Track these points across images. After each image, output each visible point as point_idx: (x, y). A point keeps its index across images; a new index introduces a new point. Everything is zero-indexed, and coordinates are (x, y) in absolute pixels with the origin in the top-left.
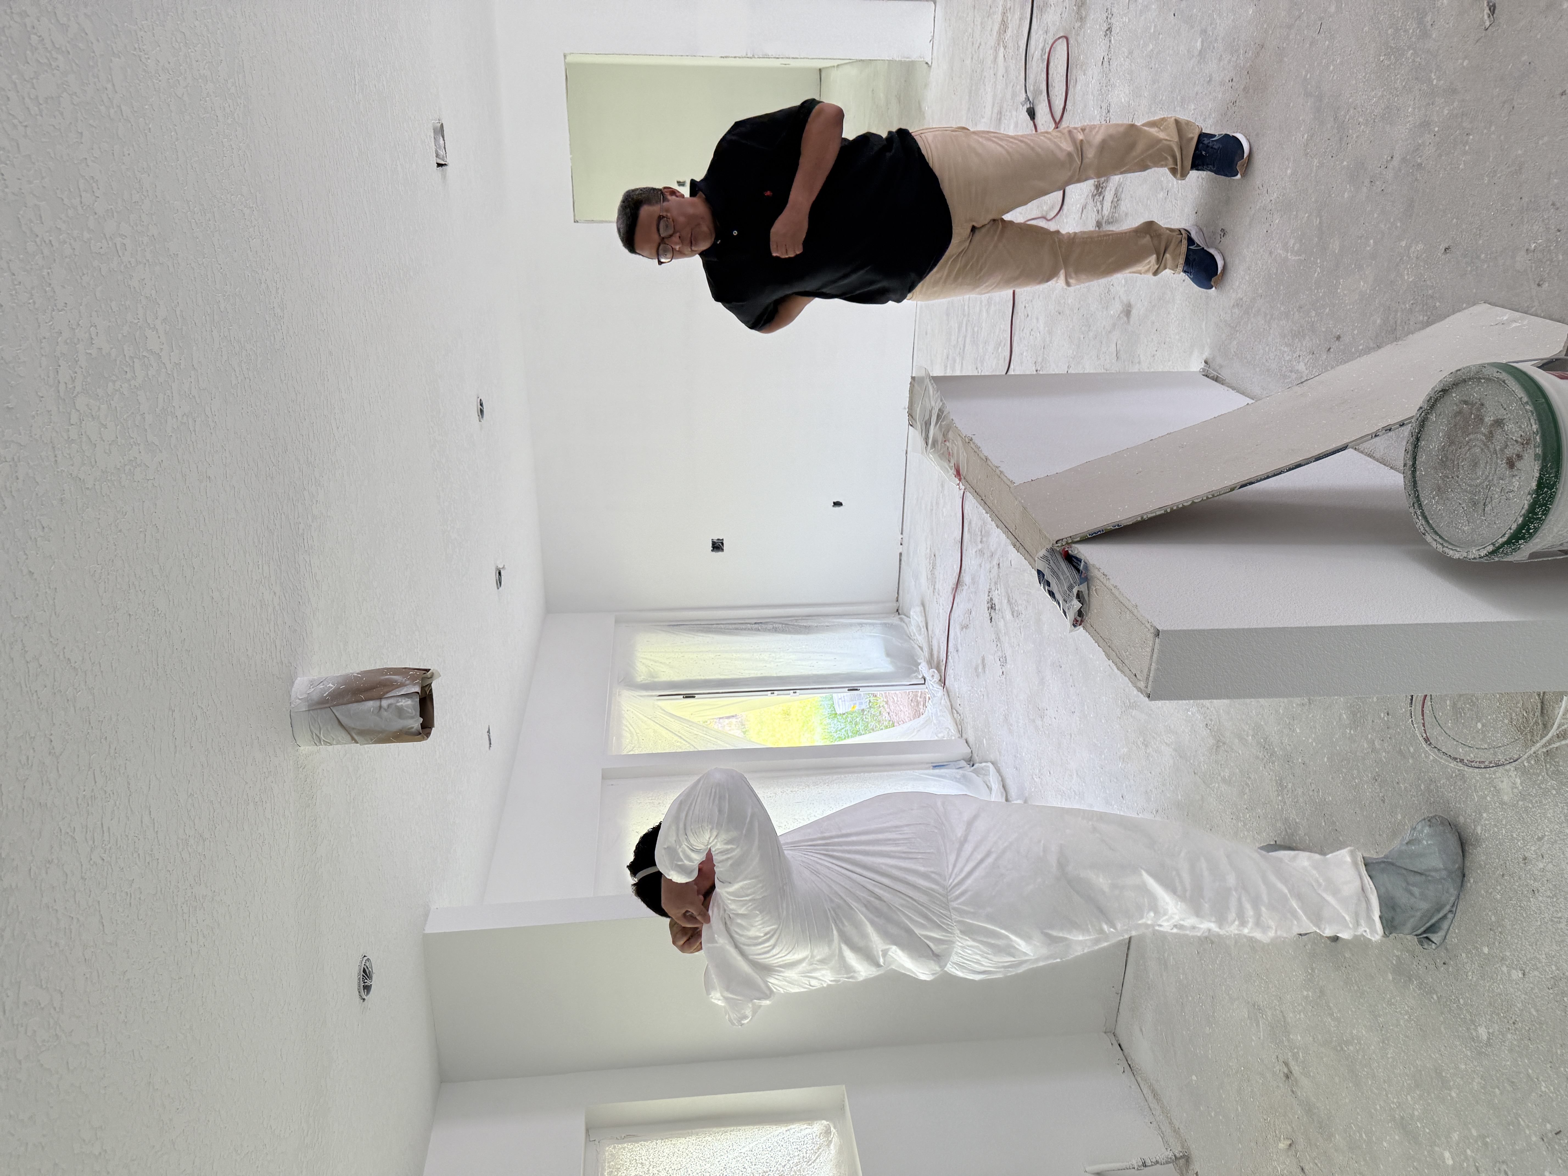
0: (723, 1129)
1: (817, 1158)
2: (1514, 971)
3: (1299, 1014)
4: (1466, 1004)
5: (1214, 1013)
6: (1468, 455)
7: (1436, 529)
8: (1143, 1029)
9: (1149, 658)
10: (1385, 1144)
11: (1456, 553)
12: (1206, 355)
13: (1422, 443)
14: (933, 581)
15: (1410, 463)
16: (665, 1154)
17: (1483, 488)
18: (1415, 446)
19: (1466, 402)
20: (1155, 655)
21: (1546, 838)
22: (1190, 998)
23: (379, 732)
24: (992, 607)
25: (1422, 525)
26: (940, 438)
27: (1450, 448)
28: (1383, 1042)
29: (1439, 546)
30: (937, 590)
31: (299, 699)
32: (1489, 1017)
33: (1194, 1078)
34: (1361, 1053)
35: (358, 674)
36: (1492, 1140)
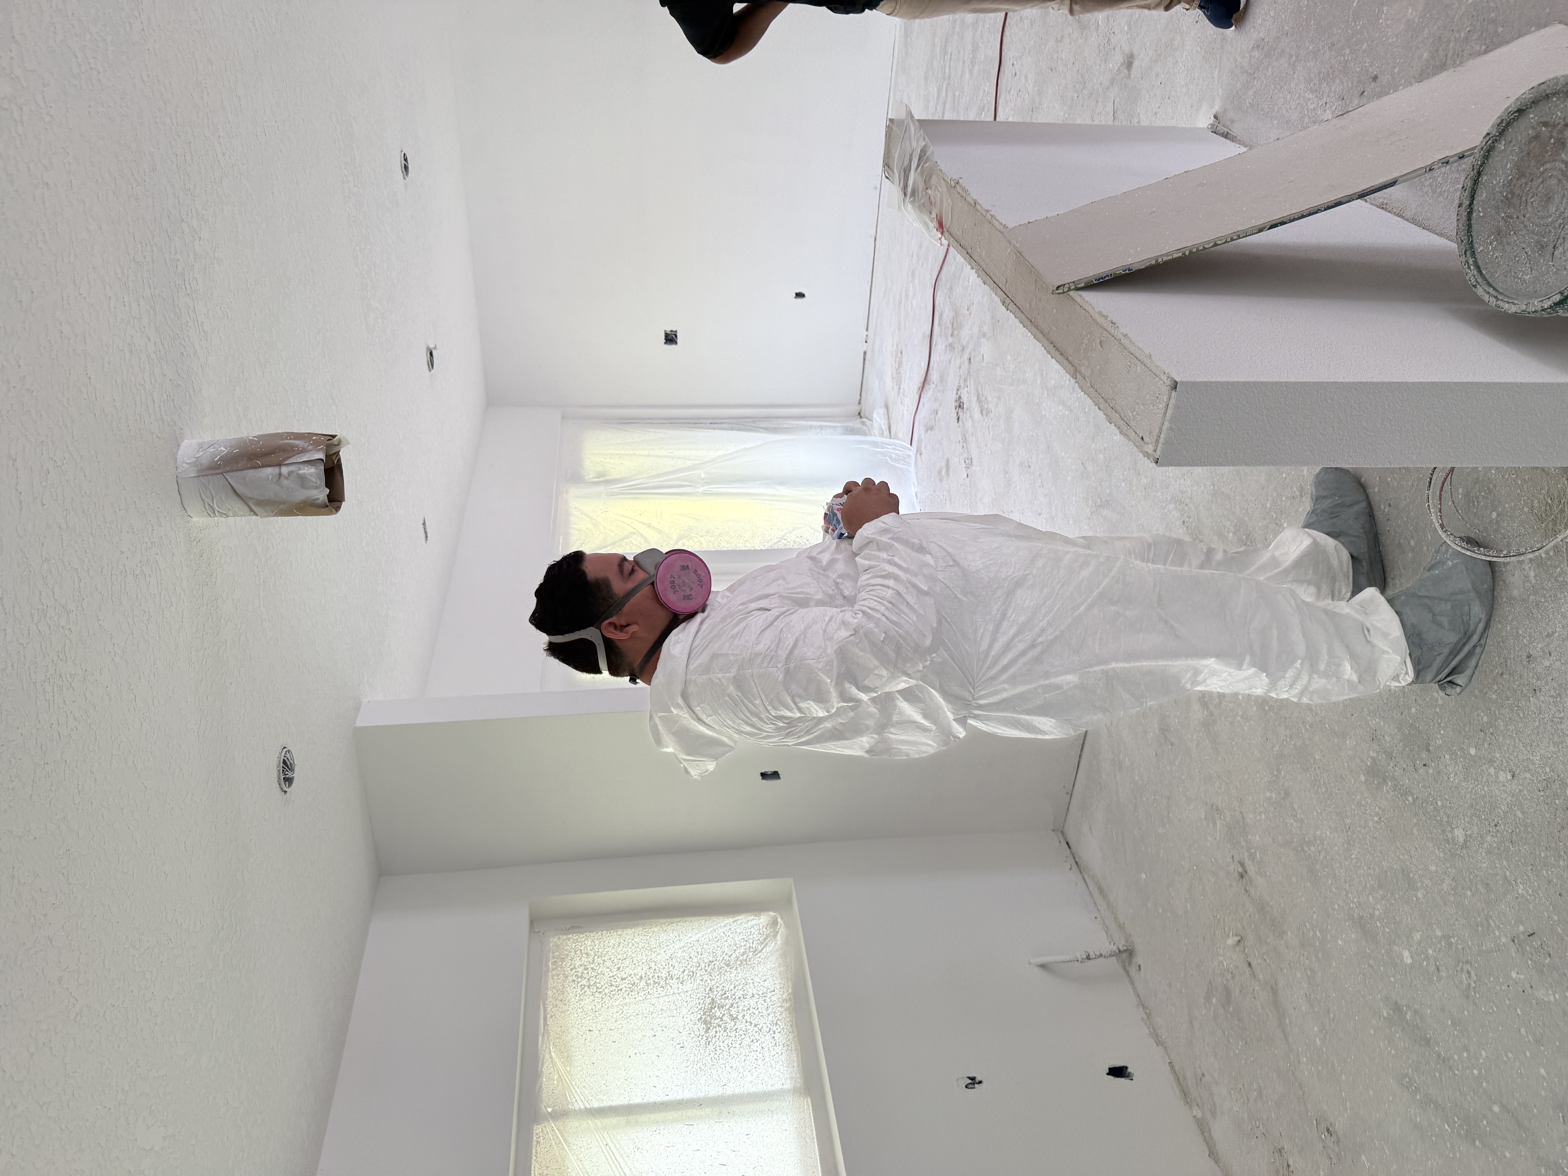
0: (669, 920)
1: (763, 948)
2: (1502, 773)
3: (1260, 815)
4: (1443, 806)
5: (1169, 813)
6: (1540, 189)
7: (1490, 280)
8: (1093, 828)
9: (1161, 416)
10: (1340, 942)
11: (1513, 306)
12: (1216, 108)
13: (1484, 178)
14: (898, 380)
15: (1466, 203)
16: (610, 944)
17: (1554, 228)
18: (1475, 181)
19: (1545, 124)
20: (1169, 412)
21: (1557, 634)
22: (1144, 799)
23: (280, 503)
24: (960, 406)
25: (1474, 276)
26: (921, 186)
27: (1520, 183)
28: (1349, 843)
29: (1492, 299)
30: (902, 390)
31: (187, 463)
32: (1469, 819)
33: (1143, 876)
34: (1323, 854)
35: (254, 437)
36: (1457, 941)
